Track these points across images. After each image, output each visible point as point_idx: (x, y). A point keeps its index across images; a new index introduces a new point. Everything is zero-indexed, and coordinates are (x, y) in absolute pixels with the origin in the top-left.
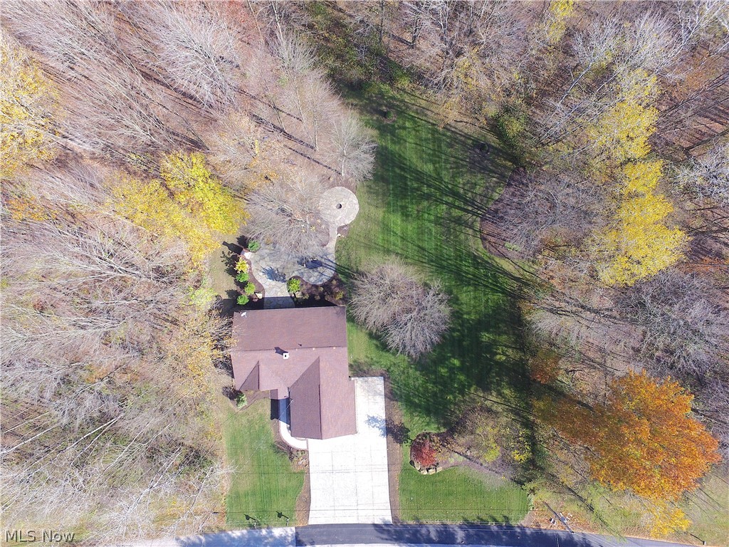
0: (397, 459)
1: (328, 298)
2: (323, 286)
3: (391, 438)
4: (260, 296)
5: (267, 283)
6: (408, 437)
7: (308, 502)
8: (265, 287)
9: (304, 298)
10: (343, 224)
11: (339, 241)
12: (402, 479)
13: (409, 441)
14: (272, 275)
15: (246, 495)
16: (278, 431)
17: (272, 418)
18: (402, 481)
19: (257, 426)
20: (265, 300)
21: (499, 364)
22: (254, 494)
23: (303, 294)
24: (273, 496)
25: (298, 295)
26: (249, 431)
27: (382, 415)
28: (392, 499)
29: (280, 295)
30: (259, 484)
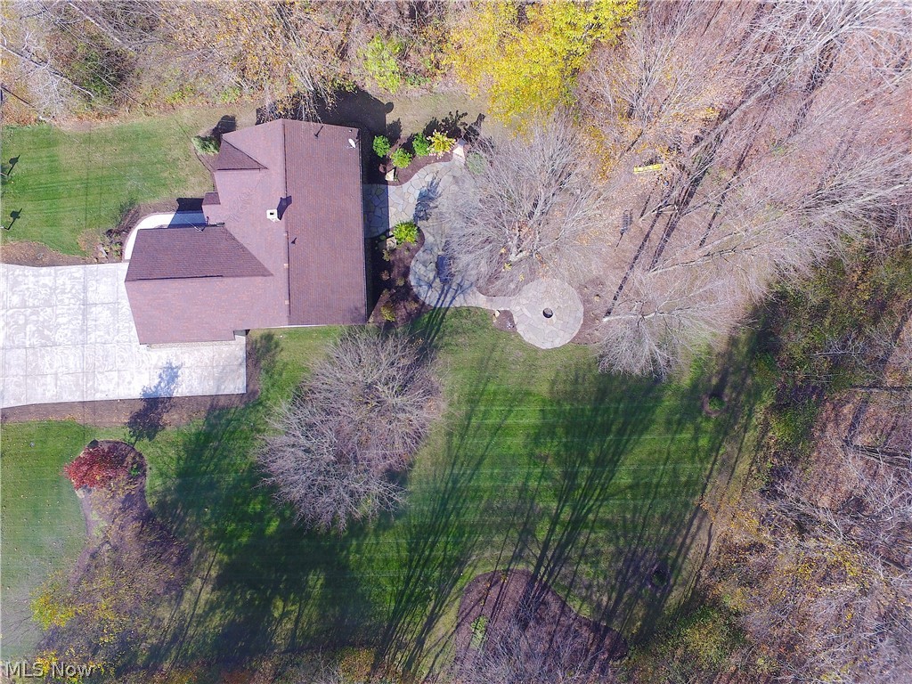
0: (102, 416)
1: (385, 295)
2: (408, 287)
3: (139, 407)
4: (390, 177)
5: (411, 190)
7: (35, 262)
8: (406, 186)
9: (385, 252)
10: (516, 320)
11: (487, 315)
13: (133, 440)
15: (52, 159)
17: (180, 200)
18: (64, 426)
19: (166, 175)
20: (383, 186)
21: (267, 604)
23: (393, 251)
25: (391, 243)
27: (181, 390)
29: (392, 210)
30: (69, 178)
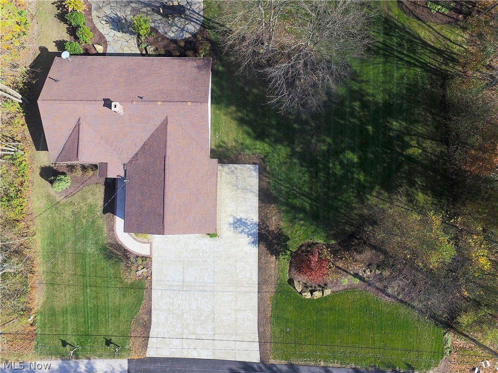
2: (185, 41)
5: (111, 35)
6: (286, 247)
8: (108, 38)
12: (276, 304)
13: (289, 253)
14: (118, 24)
16: (112, 229)
17: (105, 211)
22: (75, 311)
23: (157, 49)
24: (101, 317)
26: (74, 227)
27: (255, 218)
28: (262, 329)
